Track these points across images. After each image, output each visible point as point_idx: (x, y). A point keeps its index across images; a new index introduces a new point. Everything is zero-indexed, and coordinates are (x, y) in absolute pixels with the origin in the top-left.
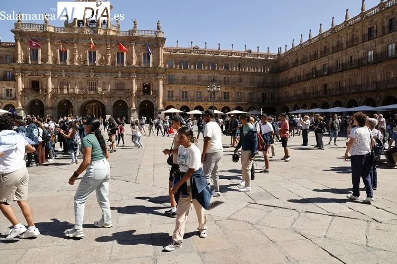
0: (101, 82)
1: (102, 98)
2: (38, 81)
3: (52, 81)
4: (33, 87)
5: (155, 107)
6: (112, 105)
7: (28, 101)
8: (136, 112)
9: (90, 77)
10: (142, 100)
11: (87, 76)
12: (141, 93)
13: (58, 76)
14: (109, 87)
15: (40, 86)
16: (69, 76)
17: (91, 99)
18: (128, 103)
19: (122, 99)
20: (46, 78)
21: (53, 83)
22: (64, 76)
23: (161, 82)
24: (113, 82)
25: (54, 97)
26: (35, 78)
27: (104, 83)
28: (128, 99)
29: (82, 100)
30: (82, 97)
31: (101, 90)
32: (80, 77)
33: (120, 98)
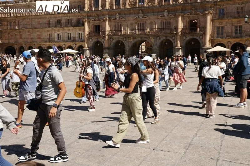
0: (149, 22)
1: (150, 38)
2: (99, 25)
3: (109, 24)
4: (96, 31)
5: (201, 45)
6: (158, 44)
7: (92, 42)
8: (181, 50)
9: (139, 18)
10: (188, 38)
11: (137, 18)
12: (187, 32)
13: (113, 19)
14: (156, 27)
15: (100, 29)
16: (122, 19)
17: (140, 39)
18: (173, 42)
19: (168, 38)
20: (104, 22)
21: (110, 26)
22: (118, 19)
23: (209, 18)
24: (159, 21)
25: (111, 38)
26: (97, 23)
27: (151, 23)
28: (174, 37)
29: (132, 40)
30: (132, 38)
31: (148, 30)
32: (131, 19)
33: (166, 37)
